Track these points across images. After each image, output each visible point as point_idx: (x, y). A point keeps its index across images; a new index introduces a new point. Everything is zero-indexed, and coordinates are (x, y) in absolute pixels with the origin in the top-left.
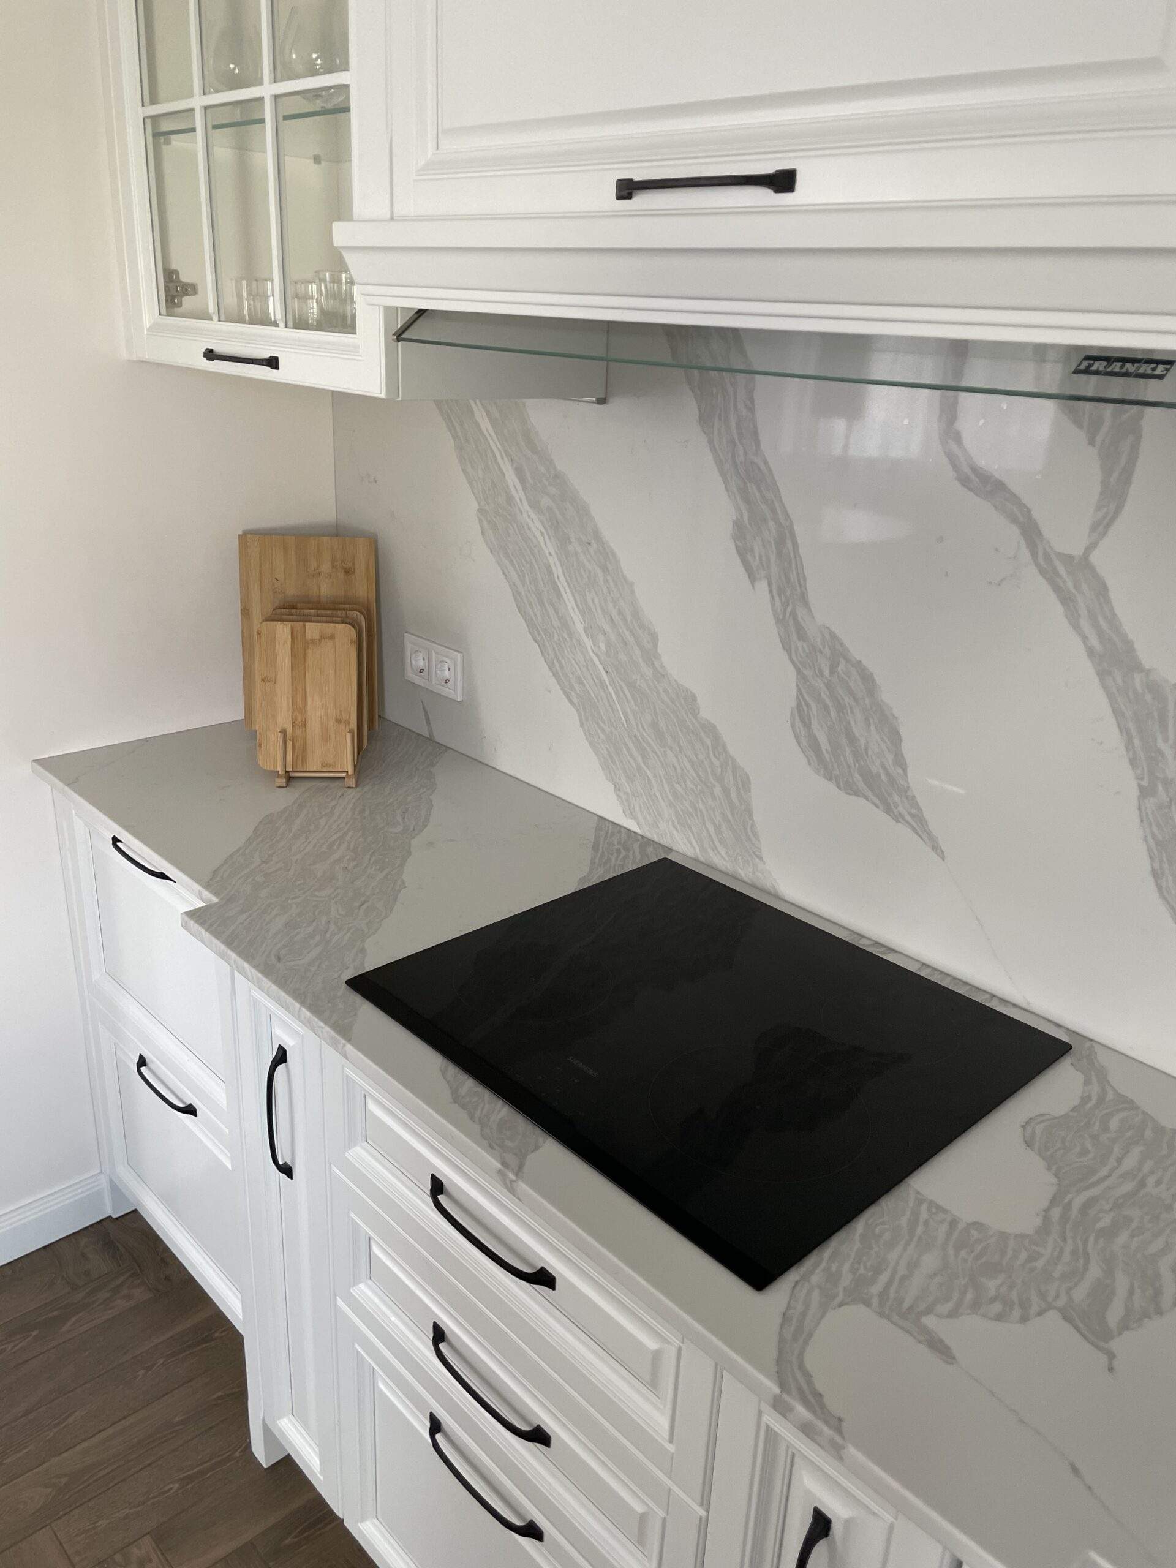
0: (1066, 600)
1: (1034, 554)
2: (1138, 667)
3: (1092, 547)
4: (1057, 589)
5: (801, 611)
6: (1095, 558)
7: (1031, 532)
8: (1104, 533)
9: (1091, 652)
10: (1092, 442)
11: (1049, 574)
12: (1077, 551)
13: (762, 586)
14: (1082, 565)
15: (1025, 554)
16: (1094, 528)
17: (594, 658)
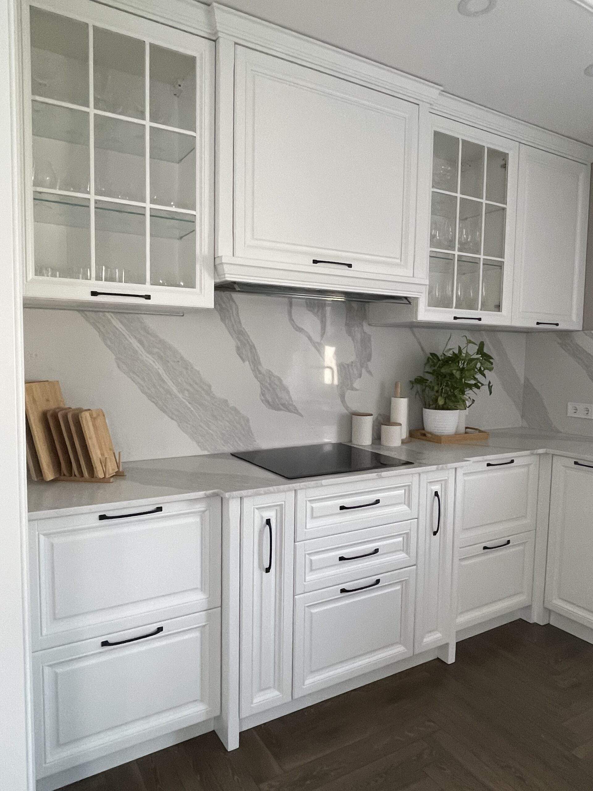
0: (319, 351)
1: (312, 343)
3: (321, 340)
4: (316, 349)
5: (259, 367)
6: (322, 342)
7: (310, 338)
8: (323, 337)
10: (318, 320)
11: (315, 347)
12: (319, 341)
13: (247, 363)
14: (320, 344)
15: (310, 343)
16: (321, 336)
17: (183, 400)
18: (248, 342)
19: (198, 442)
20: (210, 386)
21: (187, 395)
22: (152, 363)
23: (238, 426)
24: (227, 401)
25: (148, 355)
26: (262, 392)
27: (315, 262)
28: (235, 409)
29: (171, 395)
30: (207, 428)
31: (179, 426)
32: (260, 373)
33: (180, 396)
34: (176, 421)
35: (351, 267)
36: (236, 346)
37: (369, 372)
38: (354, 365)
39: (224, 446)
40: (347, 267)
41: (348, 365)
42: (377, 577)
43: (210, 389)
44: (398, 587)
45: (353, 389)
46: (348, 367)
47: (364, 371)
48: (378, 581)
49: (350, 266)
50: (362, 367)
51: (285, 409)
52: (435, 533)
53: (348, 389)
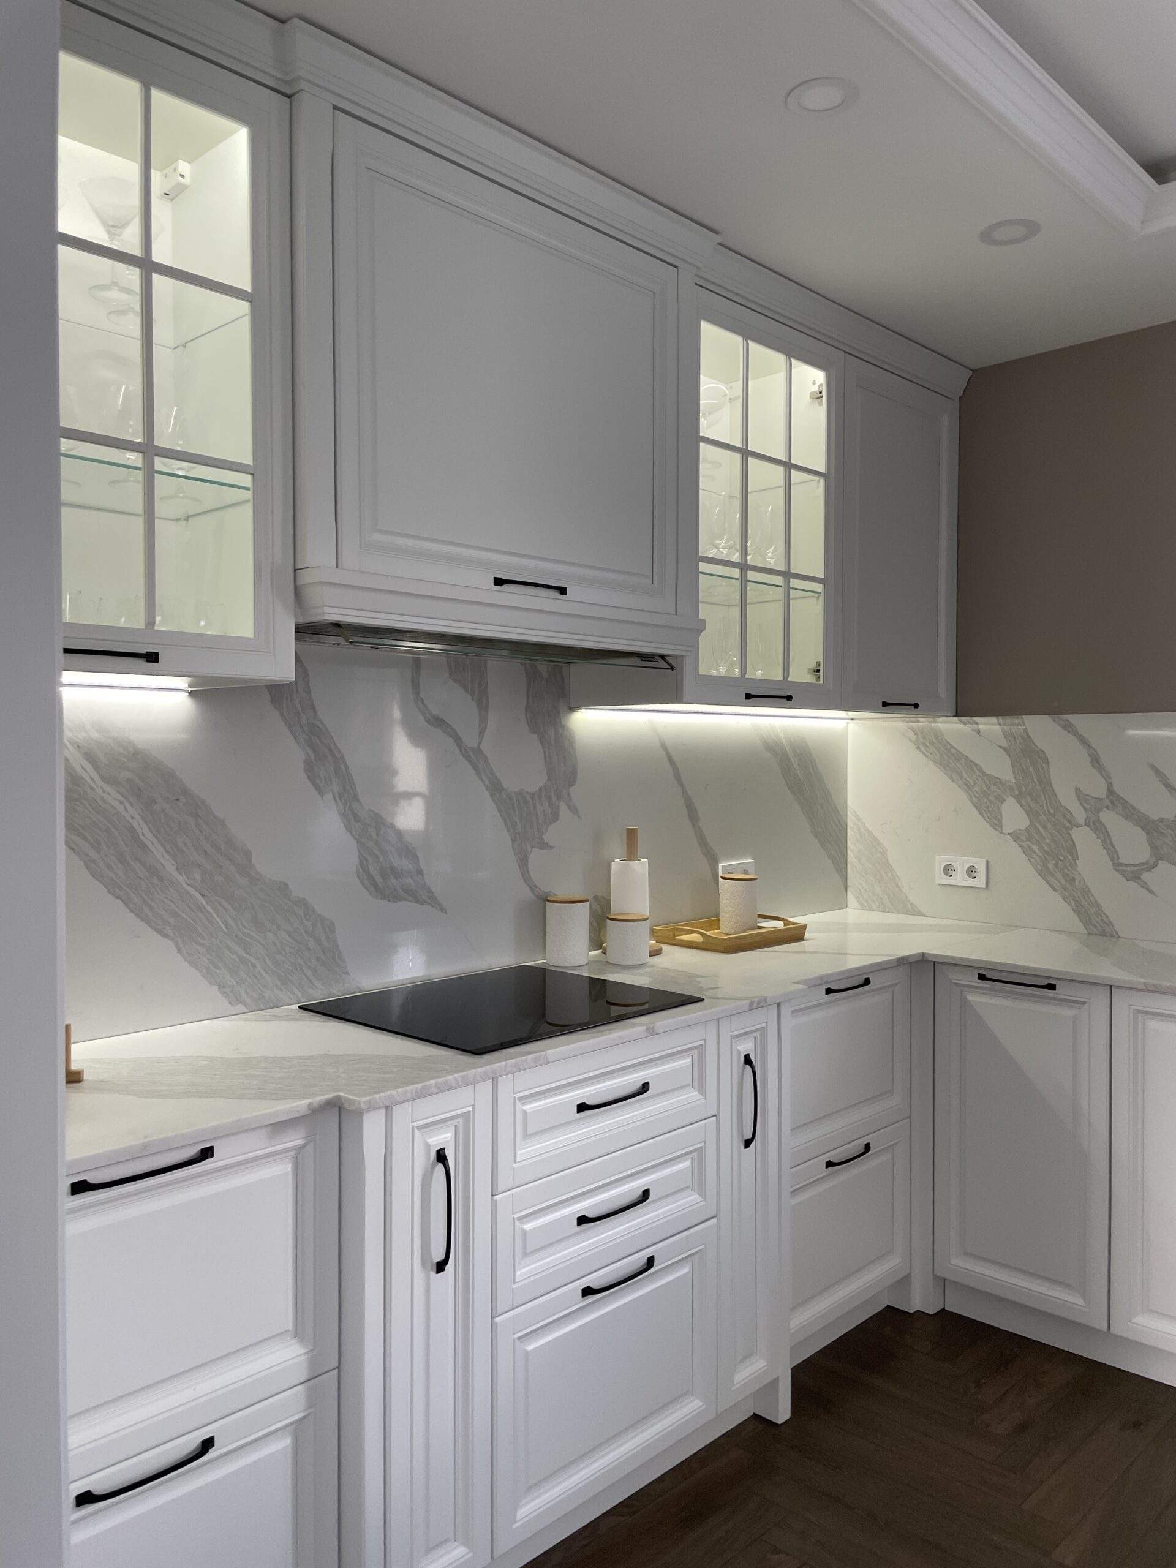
0: (475, 768)
1: (461, 751)
2: (503, 789)
3: (480, 742)
4: (470, 762)
5: (355, 806)
6: (481, 747)
7: (458, 740)
8: (483, 736)
9: (487, 788)
10: (473, 699)
11: (467, 757)
12: (475, 745)
13: (330, 798)
14: (478, 751)
15: (457, 751)
16: (479, 736)
17: (189, 889)
18: (330, 750)
19: (221, 987)
20: (248, 854)
21: (198, 877)
22: (115, 804)
23: (312, 943)
24: (286, 885)
25: (107, 788)
26: (361, 864)
27: (498, 582)
28: (303, 903)
29: (161, 879)
30: (242, 953)
31: (179, 951)
32: (357, 819)
33: (181, 879)
34: (172, 939)
35: (566, 594)
36: (305, 762)
37: (574, 810)
38: (543, 793)
39: (281, 990)
40: (556, 594)
41: (533, 795)
42: (647, 1253)
43: (250, 861)
44: (685, 1270)
45: (544, 846)
46: (533, 799)
47: (563, 807)
48: (650, 1262)
49: (563, 591)
50: (559, 797)
51: (410, 899)
52: (748, 1143)
53: (533, 847)
